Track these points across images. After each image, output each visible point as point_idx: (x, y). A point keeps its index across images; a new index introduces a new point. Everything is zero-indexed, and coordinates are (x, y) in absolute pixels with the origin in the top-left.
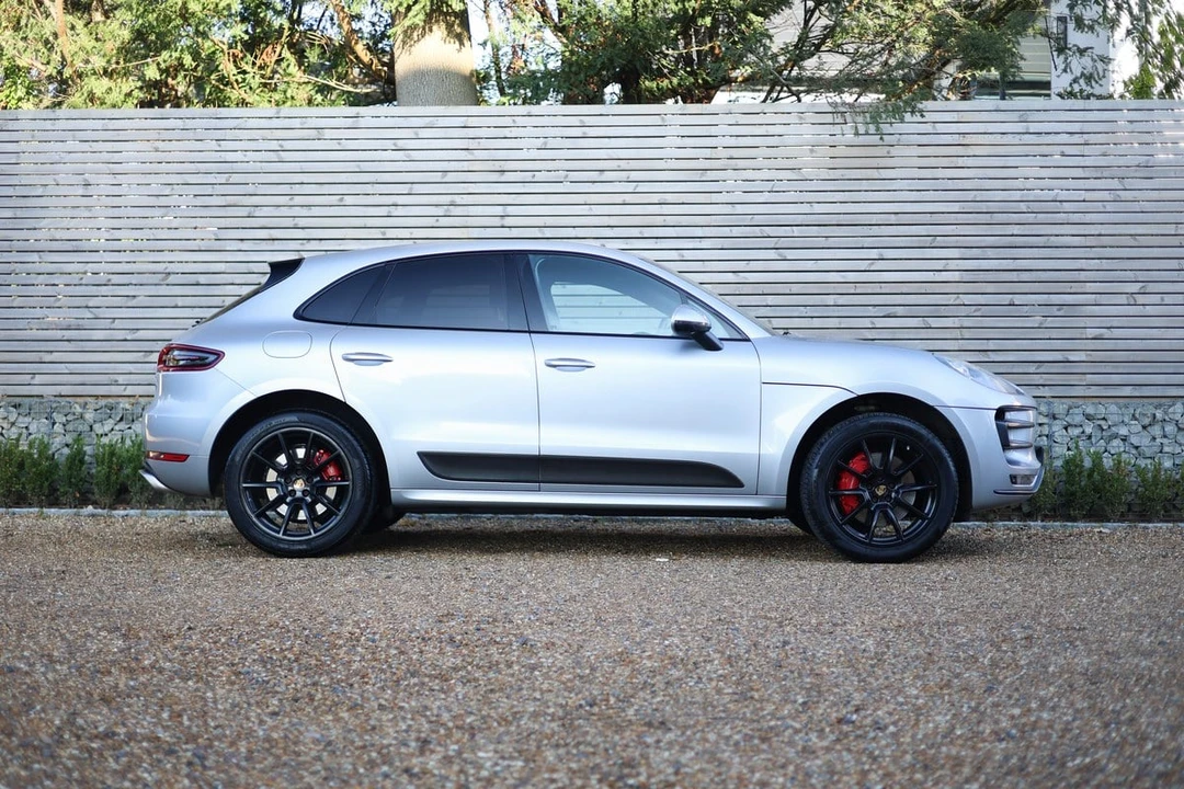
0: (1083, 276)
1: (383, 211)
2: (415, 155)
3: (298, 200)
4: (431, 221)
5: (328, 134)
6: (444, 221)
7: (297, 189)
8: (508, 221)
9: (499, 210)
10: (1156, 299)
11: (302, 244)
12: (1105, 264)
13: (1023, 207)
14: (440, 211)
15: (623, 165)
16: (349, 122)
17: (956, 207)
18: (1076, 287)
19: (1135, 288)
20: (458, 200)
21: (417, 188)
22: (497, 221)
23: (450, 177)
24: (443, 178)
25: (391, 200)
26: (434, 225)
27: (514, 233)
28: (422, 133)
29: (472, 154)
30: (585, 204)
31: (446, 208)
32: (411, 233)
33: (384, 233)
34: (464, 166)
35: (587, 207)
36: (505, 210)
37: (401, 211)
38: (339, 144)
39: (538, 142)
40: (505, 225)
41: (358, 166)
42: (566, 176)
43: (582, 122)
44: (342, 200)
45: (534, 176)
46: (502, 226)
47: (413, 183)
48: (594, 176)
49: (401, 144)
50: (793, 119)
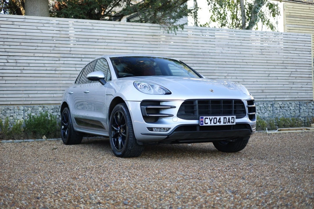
0: (215, 71)
1: (34, 48)
2: (43, 31)
3: (6, 43)
4: (49, 52)
5: (15, 23)
6: (53, 52)
7: (6, 40)
8: (72, 52)
9: (69, 49)
10: (230, 77)
11: (8, 57)
12: (220, 69)
13: (202, 54)
14: (52, 49)
15: (104, 38)
16: (22, 20)
17: (187, 53)
18: (214, 74)
19: (226, 75)
20: (57, 45)
21: (44, 41)
22: (69, 52)
23: (54, 39)
24: (52, 39)
25: (36, 45)
26: (50, 53)
27: (74, 56)
28: (45, 25)
29: (61, 32)
30: (94, 48)
31: (53, 48)
32: (43, 55)
33: (34, 55)
34: (59, 36)
35: (94, 49)
36: (71, 49)
37: (39, 48)
38: (19, 27)
39: (80, 30)
40: (71, 53)
41: (26, 34)
42: (88, 40)
43: (92, 25)
44: (20, 44)
45: (79, 40)
46: (70, 54)
47: (43, 40)
48: (96, 40)
49: (39, 28)
50: (148, 28)
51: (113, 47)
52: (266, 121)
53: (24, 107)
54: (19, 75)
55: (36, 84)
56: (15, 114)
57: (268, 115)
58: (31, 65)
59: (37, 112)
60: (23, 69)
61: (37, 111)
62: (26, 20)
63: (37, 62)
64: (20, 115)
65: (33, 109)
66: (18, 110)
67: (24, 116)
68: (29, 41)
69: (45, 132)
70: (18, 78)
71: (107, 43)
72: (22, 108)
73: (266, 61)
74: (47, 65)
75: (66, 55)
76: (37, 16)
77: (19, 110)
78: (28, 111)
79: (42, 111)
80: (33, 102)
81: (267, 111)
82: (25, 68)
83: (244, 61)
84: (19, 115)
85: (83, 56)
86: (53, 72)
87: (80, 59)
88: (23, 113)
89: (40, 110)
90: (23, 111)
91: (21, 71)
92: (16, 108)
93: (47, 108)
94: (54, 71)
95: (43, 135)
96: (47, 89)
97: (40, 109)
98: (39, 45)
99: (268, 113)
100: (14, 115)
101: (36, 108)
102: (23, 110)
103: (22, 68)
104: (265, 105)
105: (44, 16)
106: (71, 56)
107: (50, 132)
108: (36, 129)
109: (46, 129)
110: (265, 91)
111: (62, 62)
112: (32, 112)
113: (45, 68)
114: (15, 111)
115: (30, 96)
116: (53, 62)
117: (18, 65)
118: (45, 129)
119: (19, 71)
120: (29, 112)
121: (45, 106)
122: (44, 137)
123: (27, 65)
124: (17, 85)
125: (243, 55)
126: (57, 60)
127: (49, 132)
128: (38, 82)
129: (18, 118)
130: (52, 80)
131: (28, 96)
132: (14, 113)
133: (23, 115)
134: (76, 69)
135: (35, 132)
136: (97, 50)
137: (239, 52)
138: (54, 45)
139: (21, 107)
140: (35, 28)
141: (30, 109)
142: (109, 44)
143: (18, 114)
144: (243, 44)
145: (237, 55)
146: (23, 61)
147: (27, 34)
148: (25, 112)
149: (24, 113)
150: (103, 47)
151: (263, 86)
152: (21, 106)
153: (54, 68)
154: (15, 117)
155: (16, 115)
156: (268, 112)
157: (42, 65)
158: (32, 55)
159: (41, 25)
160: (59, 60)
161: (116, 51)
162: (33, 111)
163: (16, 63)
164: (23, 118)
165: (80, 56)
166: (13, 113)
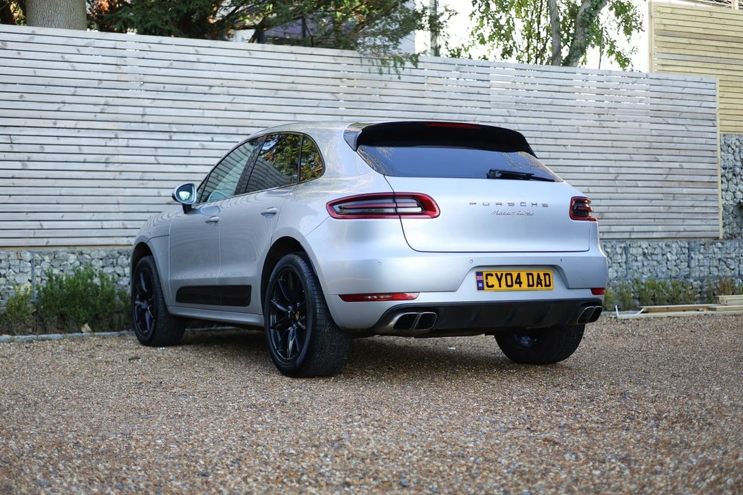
1: (55, 107)
2: (78, 66)
4: (91, 116)
5: (10, 46)
6: (100, 116)
8: (146, 119)
9: (140, 110)
14: (98, 109)
15: (225, 83)
16: (26, 38)
20: (110, 101)
21: (80, 91)
22: (139, 118)
23: (104, 84)
24: (99, 84)
25: (60, 99)
26: (93, 119)
27: (152, 127)
28: (83, 50)
29: (120, 68)
30: (200, 109)
31: (101, 106)
32: (76, 124)
33: (55, 124)
34: (115, 77)
35: (201, 111)
36: (144, 111)
37: (67, 107)
38: (19, 54)
39: (166, 64)
40: (146, 121)
41: (35, 72)
42: (187, 89)
43: (196, 51)
44: (21, 97)
45: (164, 87)
46: (143, 122)
47: (76, 87)
48: (206, 89)
49: (67, 57)
50: (331, 60)
51: (246, 107)
52: (611, 288)
53: (32, 253)
54: (17, 173)
55: (61, 195)
56: (10, 270)
57: (615, 275)
58: (47, 149)
59: (64, 265)
60: (29, 158)
61: (65, 263)
62: (37, 39)
63: (62, 141)
64: (22, 272)
65: (54, 257)
66: (18, 261)
67: (33, 277)
68: (42, 89)
69: (88, 314)
70: (16, 182)
71: (233, 97)
72: (28, 256)
73: (609, 144)
74: (85, 150)
75: (133, 126)
76: (59, 26)
77: (20, 260)
78: (43, 262)
79: (77, 263)
80: (52, 242)
81: (614, 264)
82: (34, 157)
83: (559, 142)
84: (21, 274)
85: (174, 128)
86: (102, 167)
87: (166, 136)
88: (30, 269)
89: (71, 262)
90: (30, 264)
91: (23, 165)
92: (13, 256)
93: (88, 257)
94: (104, 164)
95: (84, 324)
96: (86, 208)
97: (72, 258)
98: (67, 99)
99: (615, 268)
100: (8, 274)
101: (63, 256)
102: (30, 262)
103: (25, 156)
104: (609, 250)
105: (75, 28)
106: (144, 127)
107: (101, 316)
108: (65, 309)
109: (90, 308)
110: (607, 215)
111: (124, 142)
112: (52, 266)
113: (81, 158)
114: (12, 263)
115: (45, 225)
116: (102, 142)
117: (16, 148)
118: (87, 309)
119: (18, 165)
120: (45, 266)
121: (83, 252)
122: (86, 327)
123: (37, 148)
124: (12, 200)
125: (556, 129)
126: (110, 138)
127: (97, 316)
128: (64, 191)
129: (18, 279)
130: (99, 187)
131: (41, 225)
132: (10, 268)
133: (30, 273)
134: (156, 160)
135: (63, 317)
136: (207, 113)
137: (546, 121)
138: (102, 100)
139: (25, 253)
140: (58, 57)
141: (47, 258)
142: (238, 99)
143: (17, 271)
144: (555, 102)
145: (542, 128)
146: (27, 138)
147: (39, 72)
148: (35, 266)
149: (33, 269)
150: (223, 106)
151: (603, 202)
152: (24, 250)
153: (103, 158)
154: (11, 278)
155: (13, 273)
156: (616, 266)
157: (75, 149)
158: (50, 123)
159: (73, 50)
160: (117, 138)
161: (253, 115)
162: (54, 264)
163: (12, 143)
164: (30, 281)
165: (166, 128)
166: (5, 269)
